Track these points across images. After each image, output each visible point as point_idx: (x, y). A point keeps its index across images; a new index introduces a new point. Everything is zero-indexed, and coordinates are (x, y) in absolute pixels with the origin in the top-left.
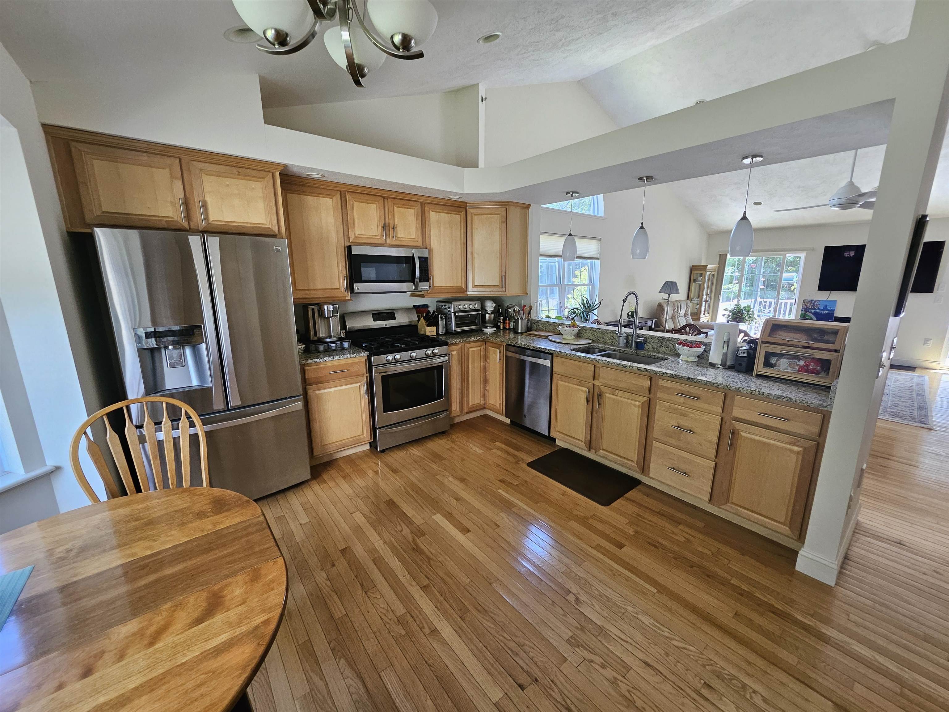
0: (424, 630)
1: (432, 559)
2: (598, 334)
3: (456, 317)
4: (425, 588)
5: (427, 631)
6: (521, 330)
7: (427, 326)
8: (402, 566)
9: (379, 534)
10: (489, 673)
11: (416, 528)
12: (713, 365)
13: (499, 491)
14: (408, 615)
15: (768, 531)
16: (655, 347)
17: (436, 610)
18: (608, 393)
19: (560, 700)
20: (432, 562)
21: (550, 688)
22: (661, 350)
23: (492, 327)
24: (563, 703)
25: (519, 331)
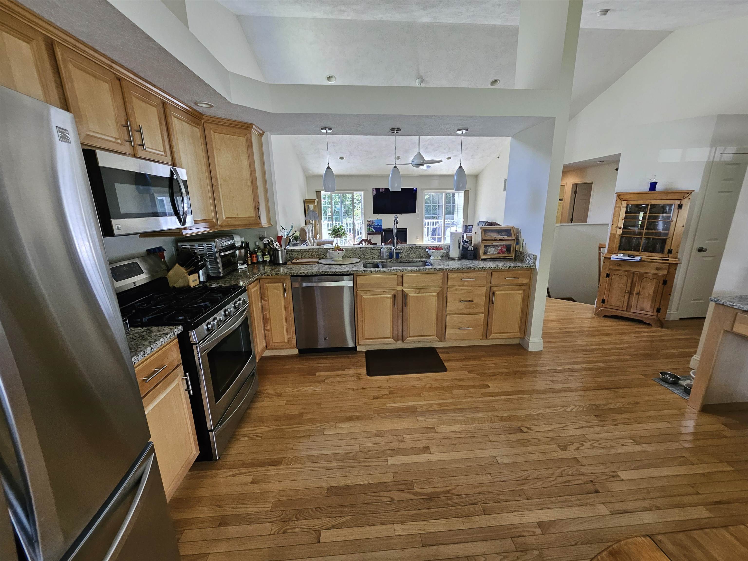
0: (537, 533)
1: (451, 490)
2: (359, 252)
3: (222, 257)
4: (485, 512)
5: (538, 531)
6: (282, 261)
7: (190, 274)
8: (447, 520)
9: (382, 524)
10: (586, 505)
11: (395, 485)
12: (452, 259)
13: (388, 405)
14: (516, 539)
15: (504, 340)
16: (407, 254)
17: (516, 513)
18: (411, 293)
19: (606, 477)
20: (453, 492)
21: (598, 477)
22: (411, 256)
23: (242, 264)
24: (609, 477)
25: (281, 262)
